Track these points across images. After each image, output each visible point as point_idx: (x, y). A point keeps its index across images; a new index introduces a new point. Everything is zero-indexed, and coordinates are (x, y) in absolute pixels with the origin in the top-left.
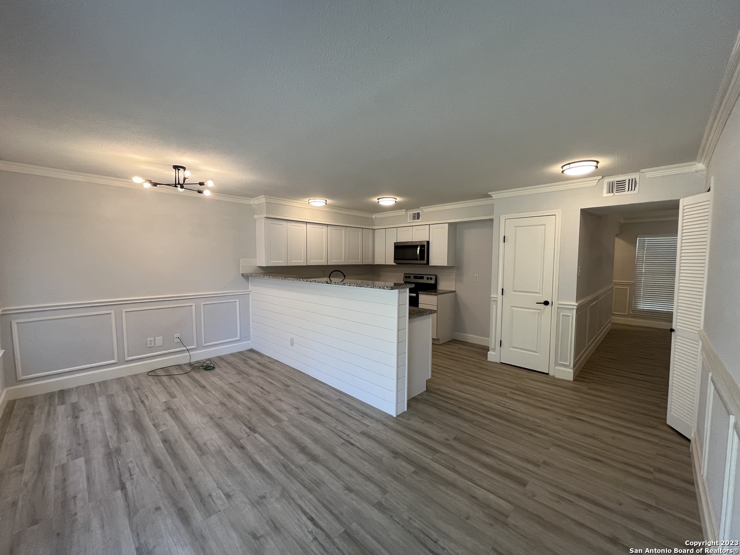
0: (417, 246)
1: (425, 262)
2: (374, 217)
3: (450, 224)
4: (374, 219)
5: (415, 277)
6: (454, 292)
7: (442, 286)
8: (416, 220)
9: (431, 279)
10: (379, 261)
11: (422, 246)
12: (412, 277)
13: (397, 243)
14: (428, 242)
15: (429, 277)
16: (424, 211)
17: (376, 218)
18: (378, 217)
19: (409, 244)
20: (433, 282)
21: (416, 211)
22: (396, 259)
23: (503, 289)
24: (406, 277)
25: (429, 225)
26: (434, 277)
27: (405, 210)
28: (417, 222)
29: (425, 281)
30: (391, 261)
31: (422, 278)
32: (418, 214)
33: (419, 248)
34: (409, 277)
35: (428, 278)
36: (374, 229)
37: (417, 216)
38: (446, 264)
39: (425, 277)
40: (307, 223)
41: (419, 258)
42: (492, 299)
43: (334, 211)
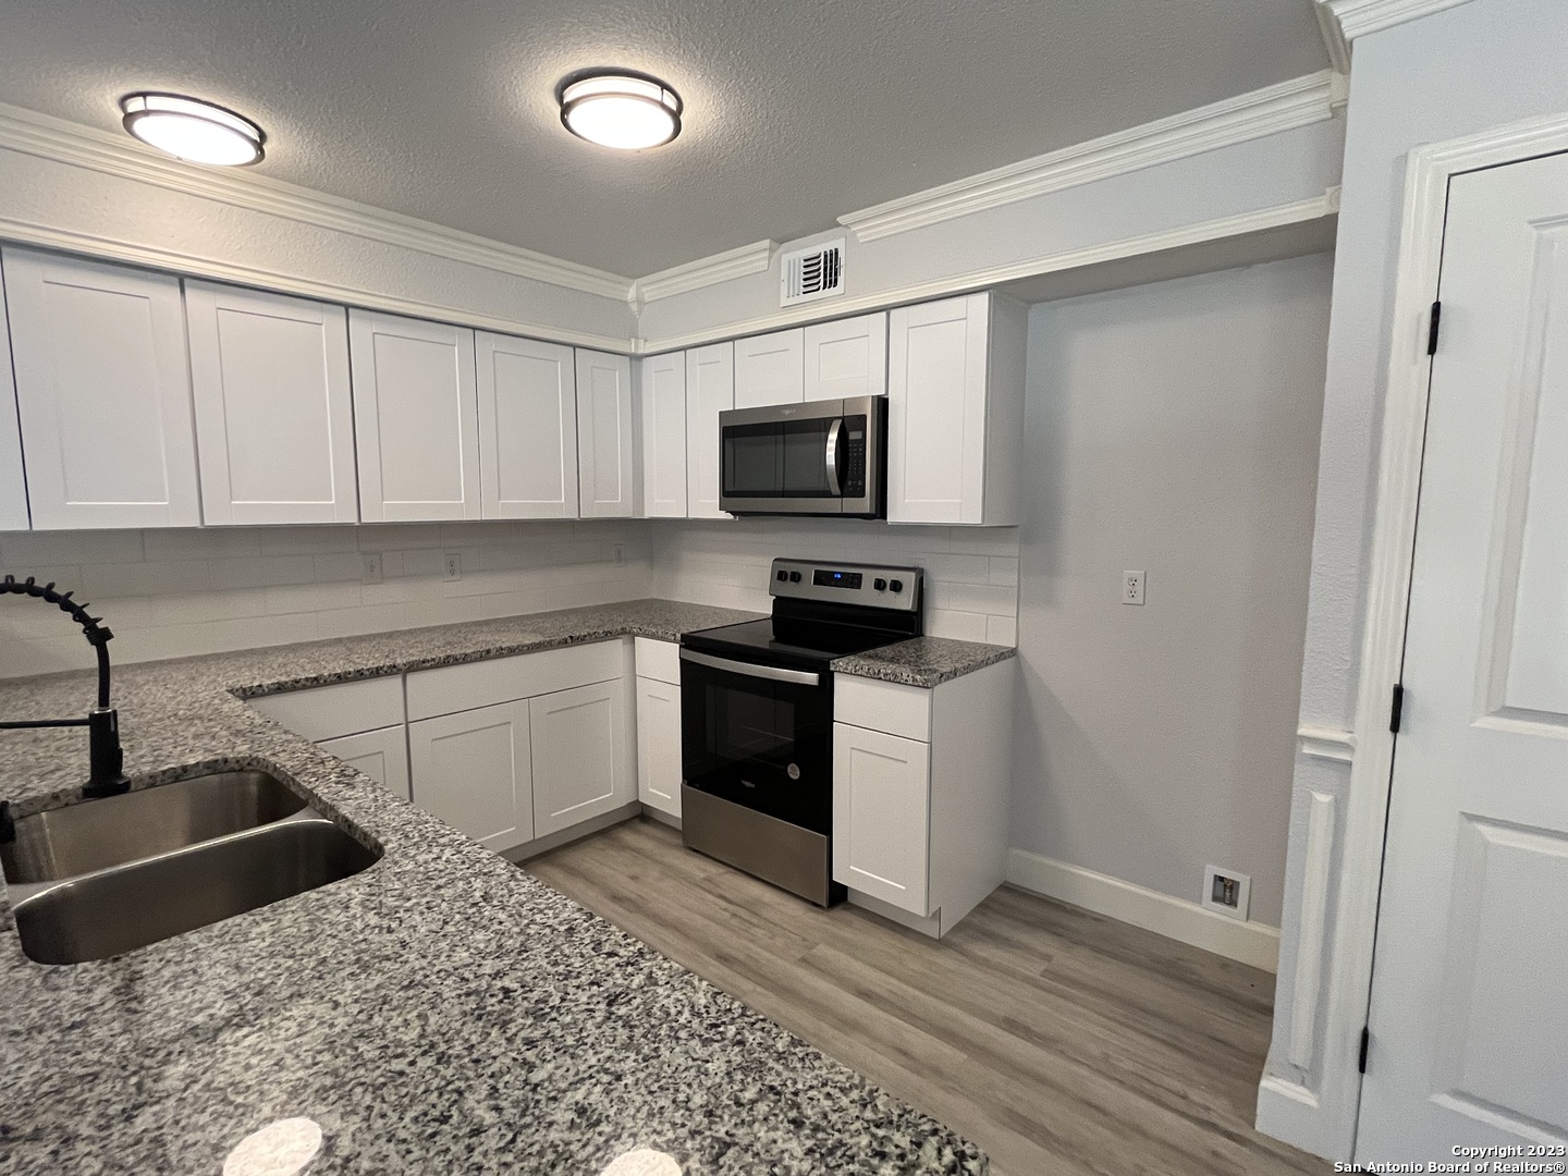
0: (823, 426)
1: (865, 504)
2: (631, 294)
3: (998, 292)
4: (634, 307)
5: (822, 579)
6: (1013, 652)
7: (950, 622)
8: (822, 293)
9: (897, 586)
10: (662, 504)
11: (850, 425)
12: (809, 574)
13: (734, 412)
14: (882, 404)
15: (889, 576)
16: (862, 236)
17: (640, 302)
18: (649, 294)
19: (788, 416)
20: (904, 602)
21: (818, 246)
22: (727, 493)
23: (1399, 692)
24: (782, 576)
25: (887, 309)
26: (909, 580)
27: (766, 243)
28: (829, 301)
29: (866, 596)
30: (706, 503)
31: (854, 581)
32: (832, 258)
33: (833, 436)
34: (796, 577)
35: (880, 585)
36: (637, 358)
37: (826, 271)
38: (975, 518)
39: (869, 577)
40: (182, 280)
41: (835, 489)
42: (1307, 750)
43: (356, 228)
